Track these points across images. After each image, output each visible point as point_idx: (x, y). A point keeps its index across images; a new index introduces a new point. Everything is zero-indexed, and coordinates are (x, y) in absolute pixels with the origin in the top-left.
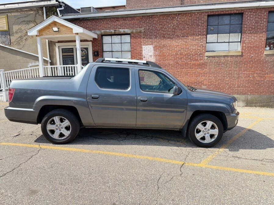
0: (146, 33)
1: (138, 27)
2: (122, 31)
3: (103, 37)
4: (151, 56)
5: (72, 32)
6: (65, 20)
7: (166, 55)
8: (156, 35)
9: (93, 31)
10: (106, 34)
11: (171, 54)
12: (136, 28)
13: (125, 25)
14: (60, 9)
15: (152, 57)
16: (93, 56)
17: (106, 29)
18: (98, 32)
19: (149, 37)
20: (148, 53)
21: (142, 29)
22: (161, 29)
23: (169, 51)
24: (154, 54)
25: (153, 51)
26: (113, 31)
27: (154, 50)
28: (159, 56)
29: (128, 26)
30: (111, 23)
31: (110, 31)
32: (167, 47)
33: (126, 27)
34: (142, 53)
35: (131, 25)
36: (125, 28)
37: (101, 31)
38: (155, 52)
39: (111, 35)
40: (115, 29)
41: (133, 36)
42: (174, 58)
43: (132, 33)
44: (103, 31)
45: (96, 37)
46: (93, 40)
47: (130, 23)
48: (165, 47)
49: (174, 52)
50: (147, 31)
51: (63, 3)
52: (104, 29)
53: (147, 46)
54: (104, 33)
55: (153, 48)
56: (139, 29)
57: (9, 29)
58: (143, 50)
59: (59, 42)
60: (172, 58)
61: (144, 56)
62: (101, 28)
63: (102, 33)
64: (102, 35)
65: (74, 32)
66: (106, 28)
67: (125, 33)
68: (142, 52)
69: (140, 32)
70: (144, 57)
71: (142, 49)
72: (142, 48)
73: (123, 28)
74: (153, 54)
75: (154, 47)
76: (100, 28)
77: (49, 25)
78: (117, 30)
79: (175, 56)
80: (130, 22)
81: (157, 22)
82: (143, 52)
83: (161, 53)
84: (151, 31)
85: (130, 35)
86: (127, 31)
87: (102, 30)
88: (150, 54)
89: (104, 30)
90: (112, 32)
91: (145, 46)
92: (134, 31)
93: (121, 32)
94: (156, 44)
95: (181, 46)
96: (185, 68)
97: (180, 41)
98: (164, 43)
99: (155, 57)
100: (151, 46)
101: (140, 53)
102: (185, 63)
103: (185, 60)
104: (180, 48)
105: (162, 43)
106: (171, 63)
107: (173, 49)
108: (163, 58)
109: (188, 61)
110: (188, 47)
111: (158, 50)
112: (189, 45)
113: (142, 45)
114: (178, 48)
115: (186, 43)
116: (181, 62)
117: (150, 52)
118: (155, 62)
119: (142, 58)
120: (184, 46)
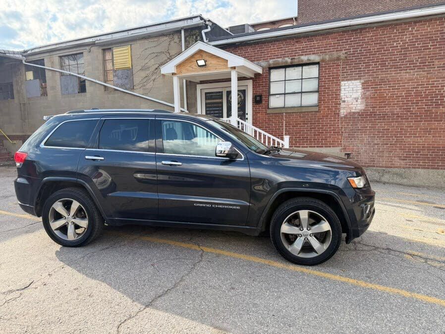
0: (347, 60)
1: (334, 51)
2: (304, 58)
3: (272, 71)
4: (356, 99)
5: (227, 65)
6: (216, 46)
7: (386, 97)
8: (368, 63)
9: (256, 62)
10: (278, 65)
11: (397, 94)
12: (331, 52)
13: (311, 49)
14: (206, 31)
15: (359, 101)
16: (253, 103)
17: (278, 58)
18: (264, 64)
19: (354, 67)
20: (351, 94)
21: (342, 54)
22: (377, 52)
23: (393, 89)
24: (362, 96)
25: (360, 91)
26: (288, 60)
27: (364, 89)
28: (372, 98)
29: (316, 50)
30: (287, 47)
31: (284, 61)
33: (312, 51)
34: (339, 95)
35: (322, 47)
36: (310, 54)
37: (268, 61)
38: (365, 92)
39: (285, 67)
40: (293, 56)
41: (323, 67)
42: (402, 101)
43: (323, 61)
44: (271, 61)
45: (260, 71)
46: (255, 76)
47: (321, 45)
48: (386, 82)
49: (403, 91)
50: (350, 57)
51: (209, 21)
52: (274, 58)
53: (350, 82)
54: (273, 64)
55: (361, 86)
56: (335, 55)
57: (132, 66)
58: (343, 90)
59: (202, 82)
60: (398, 101)
61: (343, 99)
62: (269, 56)
63: (269, 65)
64: (270, 68)
65: (230, 65)
66: (277, 55)
67: (310, 62)
68: (340, 92)
69: (338, 59)
70: (344, 101)
71: (340, 87)
72: (339, 85)
73: (308, 54)
74: (360, 96)
75: (363, 83)
76: (267, 57)
77: (192, 56)
78: (296, 57)
79: (404, 99)
80: (319, 43)
81: (370, 39)
82: (342, 92)
83: (376, 93)
84: (358, 56)
85: (318, 66)
86: (314, 58)
87: (270, 59)
88: (355, 95)
89: (274, 60)
90: (286, 62)
91: (346, 82)
92: (327, 57)
93: (302, 61)
94: (366, 77)
95: (417, 80)
96: (425, 121)
97: (417, 72)
98: (384, 75)
99: (364, 100)
100: (359, 81)
101: (336, 95)
102: (425, 111)
103: (426, 105)
104: (416, 84)
105: (380, 76)
106: (397, 110)
107: (400, 86)
108: (379, 102)
109: (431, 107)
110: (432, 81)
111: (371, 88)
112: (434, 78)
113: (340, 80)
114: (410, 84)
115: (428, 74)
116: (418, 108)
117: (354, 91)
118: (364, 110)
119: (338, 103)
120: (424, 79)
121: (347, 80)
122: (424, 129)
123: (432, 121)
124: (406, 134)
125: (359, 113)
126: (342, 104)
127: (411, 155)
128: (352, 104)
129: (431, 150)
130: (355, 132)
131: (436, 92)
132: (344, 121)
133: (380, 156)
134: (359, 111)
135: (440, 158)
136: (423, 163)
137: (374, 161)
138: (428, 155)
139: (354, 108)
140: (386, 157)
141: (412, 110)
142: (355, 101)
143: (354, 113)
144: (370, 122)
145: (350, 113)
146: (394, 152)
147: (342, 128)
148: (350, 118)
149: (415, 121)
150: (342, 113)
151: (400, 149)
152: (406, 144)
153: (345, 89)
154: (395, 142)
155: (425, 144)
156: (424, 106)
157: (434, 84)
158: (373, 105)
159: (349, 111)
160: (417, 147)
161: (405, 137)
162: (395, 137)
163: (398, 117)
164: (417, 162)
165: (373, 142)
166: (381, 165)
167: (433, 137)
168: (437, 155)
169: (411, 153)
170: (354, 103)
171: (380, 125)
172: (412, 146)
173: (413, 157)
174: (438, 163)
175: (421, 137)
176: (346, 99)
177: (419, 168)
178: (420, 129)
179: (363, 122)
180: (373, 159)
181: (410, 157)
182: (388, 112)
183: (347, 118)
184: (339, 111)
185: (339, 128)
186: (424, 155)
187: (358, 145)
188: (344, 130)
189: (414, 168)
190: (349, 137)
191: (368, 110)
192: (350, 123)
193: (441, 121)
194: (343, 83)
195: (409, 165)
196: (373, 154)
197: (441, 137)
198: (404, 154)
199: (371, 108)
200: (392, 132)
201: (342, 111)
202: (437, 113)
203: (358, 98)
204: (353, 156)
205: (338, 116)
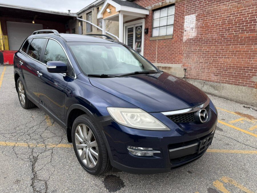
4: (192, 28)
5: (116, 11)
7: (209, 26)
10: (156, 8)
11: (216, 23)
15: (194, 30)
17: (156, 3)
18: (150, 8)
19: (192, 4)
23: (214, 19)
24: (195, 26)
25: (195, 22)
26: (160, 4)
27: (197, 20)
28: (201, 27)
32: (212, 13)
34: (183, 26)
38: (198, 23)
39: (160, 9)
40: (162, 1)
41: (176, 6)
43: (177, 2)
46: (146, 16)
48: (210, 14)
49: (220, 20)
52: (154, 4)
53: (189, 16)
54: (154, 7)
55: (195, 18)
58: (185, 22)
59: (126, 22)
60: (216, 29)
61: (185, 29)
63: (152, 8)
64: (153, 10)
66: (156, 1)
68: (184, 24)
70: (186, 31)
71: (184, 20)
72: (184, 19)
75: (197, 16)
76: (151, 3)
78: (164, 2)
79: (221, 26)
83: (204, 23)
86: (173, 0)
88: (191, 26)
94: (199, 11)
95: (231, 10)
96: (233, 45)
97: (231, 3)
98: (209, 9)
99: (196, 29)
100: (194, 15)
101: (182, 26)
102: (234, 36)
103: (235, 31)
104: (229, 14)
105: (207, 10)
106: (215, 36)
107: (219, 16)
108: (205, 30)
109: (238, 32)
110: (241, 10)
111: (201, 19)
112: (242, 7)
113: (184, 15)
114: (226, 14)
115: (238, 4)
116: (229, 34)
117: (192, 23)
118: (196, 37)
119: (183, 32)
120: (235, 9)
121: (188, 15)
122: (231, 52)
123: (238, 45)
124: (220, 56)
125: (193, 39)
126: (185, 32)
127: (222, 72)
128: (190, 33)
129: (235, 69)
130: (190, 53)
131: (243, 19)
132: (185, 45)
133: (202, 72)
134: (193, 38)
135: (240, 76)
136: (229, 79)
137: (199, 75)
138: (232, 73)
139: (191, 35)
140: (206, 72)
141: (225, 35)
142: (191, 30)
143: (191, 39)
144: (198, 46)
145: (188, 39)
146: (211, 69)
147: (183, 50)
148: (188, 43)
149: (226, 45)
150: (184, 39)
151: (215, 67)
152: (219, 64)
153: (186, 21)
154: (212, 61)
155: (231, 64)
156: (233, 32)
157: (242, 12)
158: (201, 32)
159: (188, 38)
160: (226, 66)
161: (218, 58)
162: (213, 57)
163: (216, 41)
164: (225, 78)
165: (199, 61)
166: (203, 78)
167: (237, 58)
168: (239, 74)
169: (222, 71)
170: (191, 32)
171: (205, 48)
172: (222, 65)
173: (223, 74)
174: (238, 80)
175: (229, 58)
176: (187, 29)
177: (226, 83)
178: (229, 52)
179: (195, 46)
180: (199, 73)
181: (221, 74)
182: (210, 38)
183: (186, 43)
184: (183, 38)
185: (182, 50)
186: (230, 73)
187: (191, 63)
188: (185, 52)
189: (222, 83)
190: (187, 57)
191: (198, 37)
192: (187, 46)
193: (244, 44)
194: (186, 17)
195: (220, 80)
196: (199, 70)
197: (243, 58)
198: (217, 71)
199: (200, 35)
200: (211, 53)
201: (184, 38)
202: (242, 37)
203: (193, 28)
204: (188, 71)
205: (182, 41)
